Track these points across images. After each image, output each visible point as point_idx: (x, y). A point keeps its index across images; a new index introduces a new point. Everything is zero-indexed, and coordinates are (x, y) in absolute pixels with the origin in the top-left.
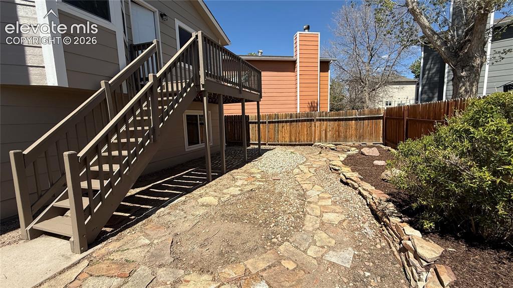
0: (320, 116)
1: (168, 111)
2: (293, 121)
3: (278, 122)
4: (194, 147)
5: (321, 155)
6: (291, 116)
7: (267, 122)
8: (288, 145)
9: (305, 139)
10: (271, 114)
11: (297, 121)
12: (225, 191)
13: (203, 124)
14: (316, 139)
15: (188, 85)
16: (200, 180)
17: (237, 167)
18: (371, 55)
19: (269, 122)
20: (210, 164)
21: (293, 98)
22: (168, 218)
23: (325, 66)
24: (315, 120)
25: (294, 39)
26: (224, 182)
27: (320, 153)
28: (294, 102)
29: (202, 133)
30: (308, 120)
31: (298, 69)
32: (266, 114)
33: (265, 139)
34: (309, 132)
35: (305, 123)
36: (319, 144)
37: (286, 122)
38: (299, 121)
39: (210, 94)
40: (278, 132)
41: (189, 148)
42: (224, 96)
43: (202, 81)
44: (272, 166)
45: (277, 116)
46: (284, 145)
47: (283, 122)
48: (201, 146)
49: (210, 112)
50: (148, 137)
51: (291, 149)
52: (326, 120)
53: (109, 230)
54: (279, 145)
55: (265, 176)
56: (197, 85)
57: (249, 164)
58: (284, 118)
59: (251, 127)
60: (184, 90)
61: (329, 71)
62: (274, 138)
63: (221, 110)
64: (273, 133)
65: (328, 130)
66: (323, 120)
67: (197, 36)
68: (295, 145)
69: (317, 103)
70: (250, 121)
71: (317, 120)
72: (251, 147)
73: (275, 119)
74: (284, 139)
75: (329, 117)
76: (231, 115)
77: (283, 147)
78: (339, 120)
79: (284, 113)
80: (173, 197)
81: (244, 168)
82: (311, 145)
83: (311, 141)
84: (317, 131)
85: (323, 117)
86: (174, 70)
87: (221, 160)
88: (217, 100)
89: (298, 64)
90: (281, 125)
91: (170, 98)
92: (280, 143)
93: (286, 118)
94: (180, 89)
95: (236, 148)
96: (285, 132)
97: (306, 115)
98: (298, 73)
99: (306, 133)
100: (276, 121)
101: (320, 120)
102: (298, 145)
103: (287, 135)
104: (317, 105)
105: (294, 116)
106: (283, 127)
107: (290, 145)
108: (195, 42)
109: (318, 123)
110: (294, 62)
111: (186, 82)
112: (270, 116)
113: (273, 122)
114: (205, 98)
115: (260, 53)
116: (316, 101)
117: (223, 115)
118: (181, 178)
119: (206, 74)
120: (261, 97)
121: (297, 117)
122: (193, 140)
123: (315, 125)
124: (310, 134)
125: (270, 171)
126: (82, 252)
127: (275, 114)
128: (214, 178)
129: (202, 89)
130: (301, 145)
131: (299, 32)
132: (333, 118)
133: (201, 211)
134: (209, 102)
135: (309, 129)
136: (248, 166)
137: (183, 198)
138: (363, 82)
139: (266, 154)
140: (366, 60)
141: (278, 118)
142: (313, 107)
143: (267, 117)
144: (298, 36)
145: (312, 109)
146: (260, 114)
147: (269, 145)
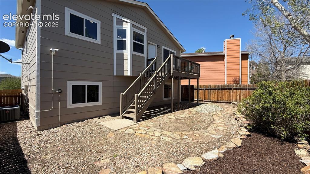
0: (236, 87)
1: (159, 83)
2: (220, 89)
3: (210, 89)
4: (166, 99)
5: (234, 108)
6: (218, 86)
7: (204, 89)
8: (216, 102)
9: (227, 99)
10: (207, 85)
11: (222, 89)
12: (178, 116)
13: (171, 89)
14: (234, 100)
15: (167, 74)
16: (168, 111)
17: (185, 109)
18: (285, 47)
19: (205, 89)
20: (173, 107)
21: (223, 76)
22: (157, 120)
23: (245, 56)
24: (233, 89)
25: (224, 43)
26: (178, 113)
27: (234, 107)
28: (223, 78)
29: (170, 92)
30: (228, 89)
31: (226, 59)
32: (204, 85)
33: (203, 98)
34: (229, 95)
35: (227, 90)
36: (235, 102)
37: (215, 89)
38: (223, 89)
39: (174, 77)
40: (210, 95)
41: (164, 99)
42: (180, 77)
43: (172, 72)
44: (202, 110)
45: (210, 86)
46: (214, 102)
47: (213, 89)
48: (169, 98)
49: (174, 83)
50: (153, 92)
51: (218, 104)
52: (241, 89)
53: (141, 120)
54: (211, 102)
55: (197, 114)
56: (170, 74)
57: (191, 108)
58: (214, 87)
59: (195, 91)
60: (165, 76)
61: (248, 59)
62: (208, 98)
63: (179, 83)
64: (207, 95)
65: (241, 95)
66: (238, 89)
67: (171, 56)
68: (220, 103)
69: (239, 79)
70: (195, 88)
71: (234, 89)
72: (195, 102)
73: (209, 87)
74: (214, 99)
75: (242, 87)
76: (185, 85)
77: (213, 103)
78: (249, 89)
79: (214, 85)
80: (159, 115)
81: (188, 110)
82: (230, 103)
83: (230, 101)
84: (234, 95)
85: (238, 87)
86: (162, 69)
87: (178, 106)
88: (178, 78)
89: (226, 57)
90: (212, 91)
91: (161, 78)
92: (211, 101)
93: (215, 87)
94: (164, 75)
95: (186, 102)
96: (214, 95)
97: (227, 86)
98: (226, 62)
99: (227, 96)
100: (209, 89)
101: (236, 89)
102: (222, 103)
103: (216, 97)
104: (239, 80)
105: (220, 86)
106: (213, 92)
107: (218, 102)
108: (170, 58)
109: (235, 91)
110: (224, 56)
111: (166, 72)
112: (206, 86)
113: (207, 89)
114: (172, 78)
115: (203, 52)
116: (238, 78)
117: (180, 84)
118: (161, 110)
119: (173, 69)
120: (199, 76)
121: (221, 87)
122: (166, 95)
123: (233, 92)
124: (229, 97)
125: (201, 112)
126: (136, 122)
127: (209, 85)
128: (174, 111)
129: (172, 75)
130: (224, 103)
131: (226, 40)
132: (244, 88)
133: (169, 120)
134: (174, 79)
135: (229, 94)
136: (190, 109)
137: (162, 115)
138: (279, 64)
139: (201, 105)
140: (282, 50)
141: (211, 87)
142: (236, 81)
143: (204, 86)
144: (226, 42)
145: (235, 82)
146: (199, 85)
147: (205, 101)
